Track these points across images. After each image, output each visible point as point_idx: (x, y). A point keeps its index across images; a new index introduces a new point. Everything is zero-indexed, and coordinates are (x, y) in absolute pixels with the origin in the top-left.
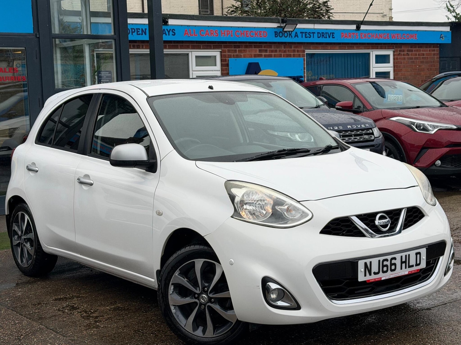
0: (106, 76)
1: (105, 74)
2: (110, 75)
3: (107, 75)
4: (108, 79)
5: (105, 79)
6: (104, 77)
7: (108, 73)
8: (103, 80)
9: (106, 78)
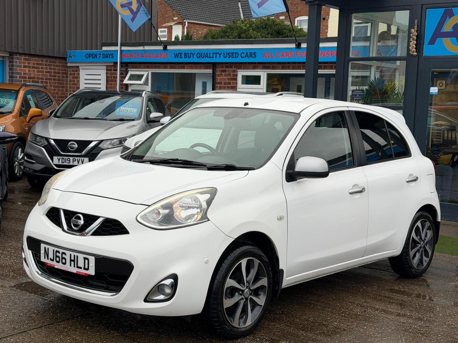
0: (358, 94)
1: (358, 93)
2: (363, 93)
3: (360, 93)
4: (361, 98)
5: (357, 97)
6: (357, 95)
7: (361, 92)
8: (356, 97)
9: (359, 96)
